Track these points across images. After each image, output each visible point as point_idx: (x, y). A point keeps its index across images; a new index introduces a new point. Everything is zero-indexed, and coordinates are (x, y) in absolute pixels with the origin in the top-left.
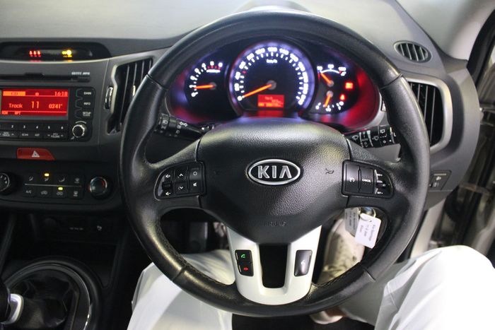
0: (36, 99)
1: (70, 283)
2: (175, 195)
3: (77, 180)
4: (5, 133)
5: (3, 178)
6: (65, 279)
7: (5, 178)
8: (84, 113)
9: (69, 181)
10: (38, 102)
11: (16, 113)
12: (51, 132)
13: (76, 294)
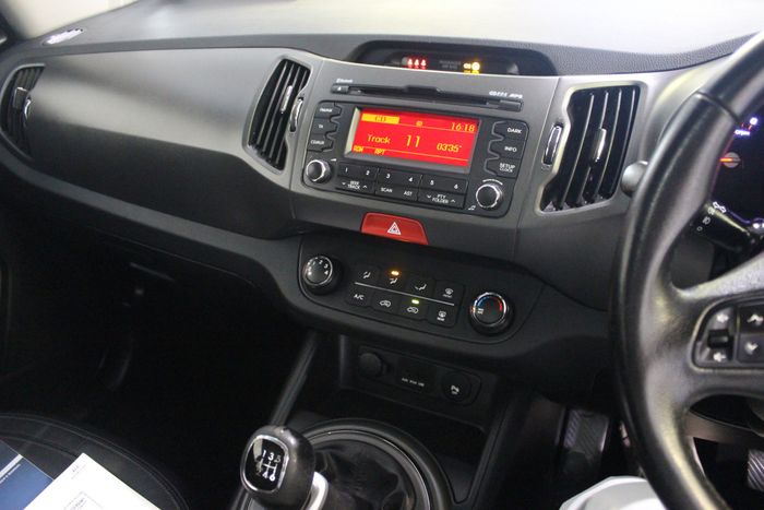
0: (416, 132)
1: (400, 479)
2: (735, 362)
3: (449, 292)
4: (352, 182)
5: (324, 264)
6: (392, 470)
7: (326, 266)
8: (502, 165)
9: (435, 291)
10: (418, 138)
11: (378, 151)
12: (435, 191)
13: (408, 502)
